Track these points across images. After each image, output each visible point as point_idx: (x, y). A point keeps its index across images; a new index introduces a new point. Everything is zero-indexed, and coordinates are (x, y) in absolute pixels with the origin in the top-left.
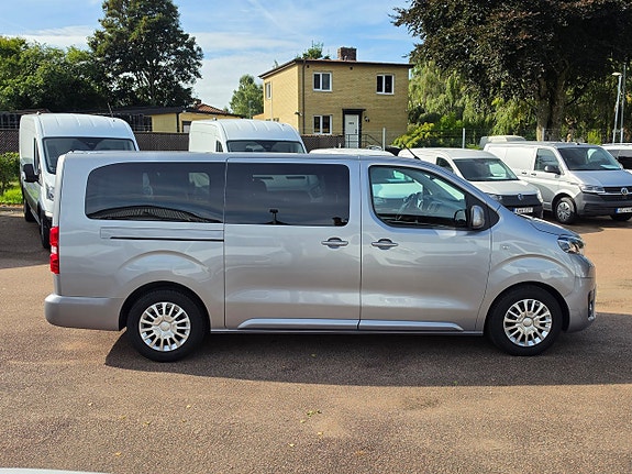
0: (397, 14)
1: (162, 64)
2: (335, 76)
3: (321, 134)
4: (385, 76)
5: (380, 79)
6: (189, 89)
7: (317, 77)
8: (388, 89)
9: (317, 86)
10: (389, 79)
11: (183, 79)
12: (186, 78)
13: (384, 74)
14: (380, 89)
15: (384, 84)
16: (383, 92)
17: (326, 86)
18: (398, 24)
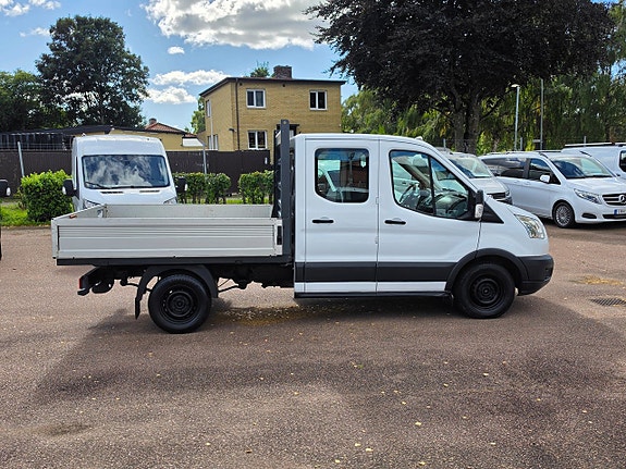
0: (317, 32)
1: (111, 85)
2: (269, 93)
3: (257, 148)
4: (319, 92)
5: (313, 96)
6: (136, 108)
7: (250, 94)
8: (322, 105)
9: (251, 103)
10: (322, 96)
11: (132, 99)
12: (133, 98)
13: (317, 90)
14: (313, 105)
15: (318, 100)
16: (317, 108)
17: (260, 102)
18: (319, 42)
